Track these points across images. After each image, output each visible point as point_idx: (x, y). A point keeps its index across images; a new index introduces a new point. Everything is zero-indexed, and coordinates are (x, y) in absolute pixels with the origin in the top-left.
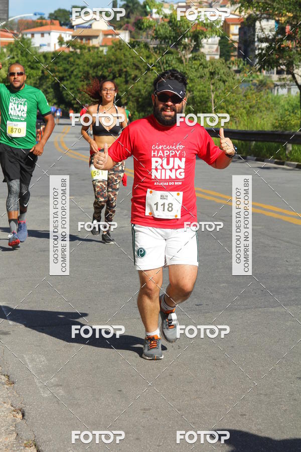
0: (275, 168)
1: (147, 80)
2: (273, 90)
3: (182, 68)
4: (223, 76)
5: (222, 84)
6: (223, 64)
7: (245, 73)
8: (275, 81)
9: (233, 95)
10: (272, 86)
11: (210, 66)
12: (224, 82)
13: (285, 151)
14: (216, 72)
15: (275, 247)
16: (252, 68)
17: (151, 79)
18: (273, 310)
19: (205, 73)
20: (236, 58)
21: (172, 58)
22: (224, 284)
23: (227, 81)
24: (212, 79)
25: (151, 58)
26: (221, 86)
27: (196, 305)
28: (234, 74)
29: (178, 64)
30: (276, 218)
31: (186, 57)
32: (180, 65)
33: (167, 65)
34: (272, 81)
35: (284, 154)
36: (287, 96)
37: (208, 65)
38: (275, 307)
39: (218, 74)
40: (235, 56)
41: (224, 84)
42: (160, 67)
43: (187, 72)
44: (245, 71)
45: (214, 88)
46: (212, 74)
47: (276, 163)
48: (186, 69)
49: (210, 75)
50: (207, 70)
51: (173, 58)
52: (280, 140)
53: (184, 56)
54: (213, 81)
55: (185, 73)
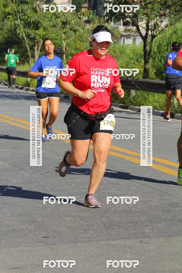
0: (120, 112)
1: (3, 27)
2: (120, 40)
3: (36, 17)
4: (74, 26)
5: (73, 33)
6: (74, 15)
7: (95, 23)
8: (121, 32)
9: (83, 43)
10: (119, 36)
11: (62, 16)
12: (75, 31)
13: (130, 96)
14: (68, 22)
15: (117, 184)
16: (101, 19)
17: (7, 26)
18: (114, 242)
19: (58, 23)
20: (87, 9)
21: (27, 7)
22: (70, 218)
23: (77, 31)
24: (63, 28)
25: (8, 7)
26: (72, 35)
27: (43, 237)
28: (84, 24)
29: (33, 13)
30: (119, 158)
31: (40, 7)
32: (35, 14)
33: (23, 14)
34: (119, 32)
35: (128, 99)
36: (132, 46)
37: (60, 15)
38: (115, 240)
39: (70, 24)
40: (85, 8)
41: (75, 33)
42: (16, 15)
43: (41, 21)
44: (94, 22)
45: (66, 37)
46: (64, 23)
47: (121, 107)
48: (41, 19)
49: (62, 25)
50: (59, 20)
51: (29, 8)
52: (125, 86)
53: (39, 6)
54: (64, 30)
55: (39, 22)
